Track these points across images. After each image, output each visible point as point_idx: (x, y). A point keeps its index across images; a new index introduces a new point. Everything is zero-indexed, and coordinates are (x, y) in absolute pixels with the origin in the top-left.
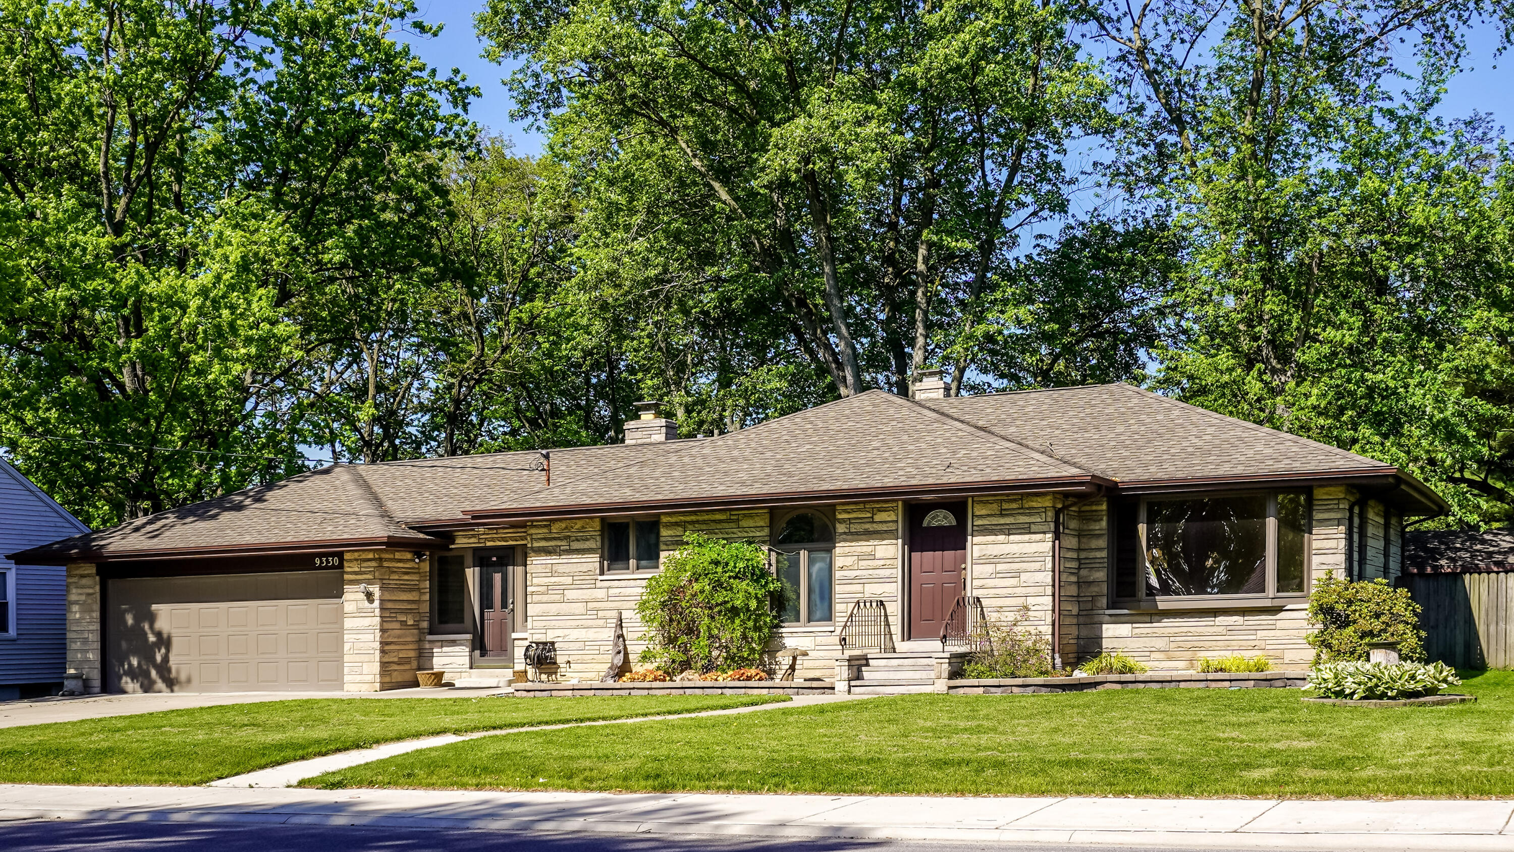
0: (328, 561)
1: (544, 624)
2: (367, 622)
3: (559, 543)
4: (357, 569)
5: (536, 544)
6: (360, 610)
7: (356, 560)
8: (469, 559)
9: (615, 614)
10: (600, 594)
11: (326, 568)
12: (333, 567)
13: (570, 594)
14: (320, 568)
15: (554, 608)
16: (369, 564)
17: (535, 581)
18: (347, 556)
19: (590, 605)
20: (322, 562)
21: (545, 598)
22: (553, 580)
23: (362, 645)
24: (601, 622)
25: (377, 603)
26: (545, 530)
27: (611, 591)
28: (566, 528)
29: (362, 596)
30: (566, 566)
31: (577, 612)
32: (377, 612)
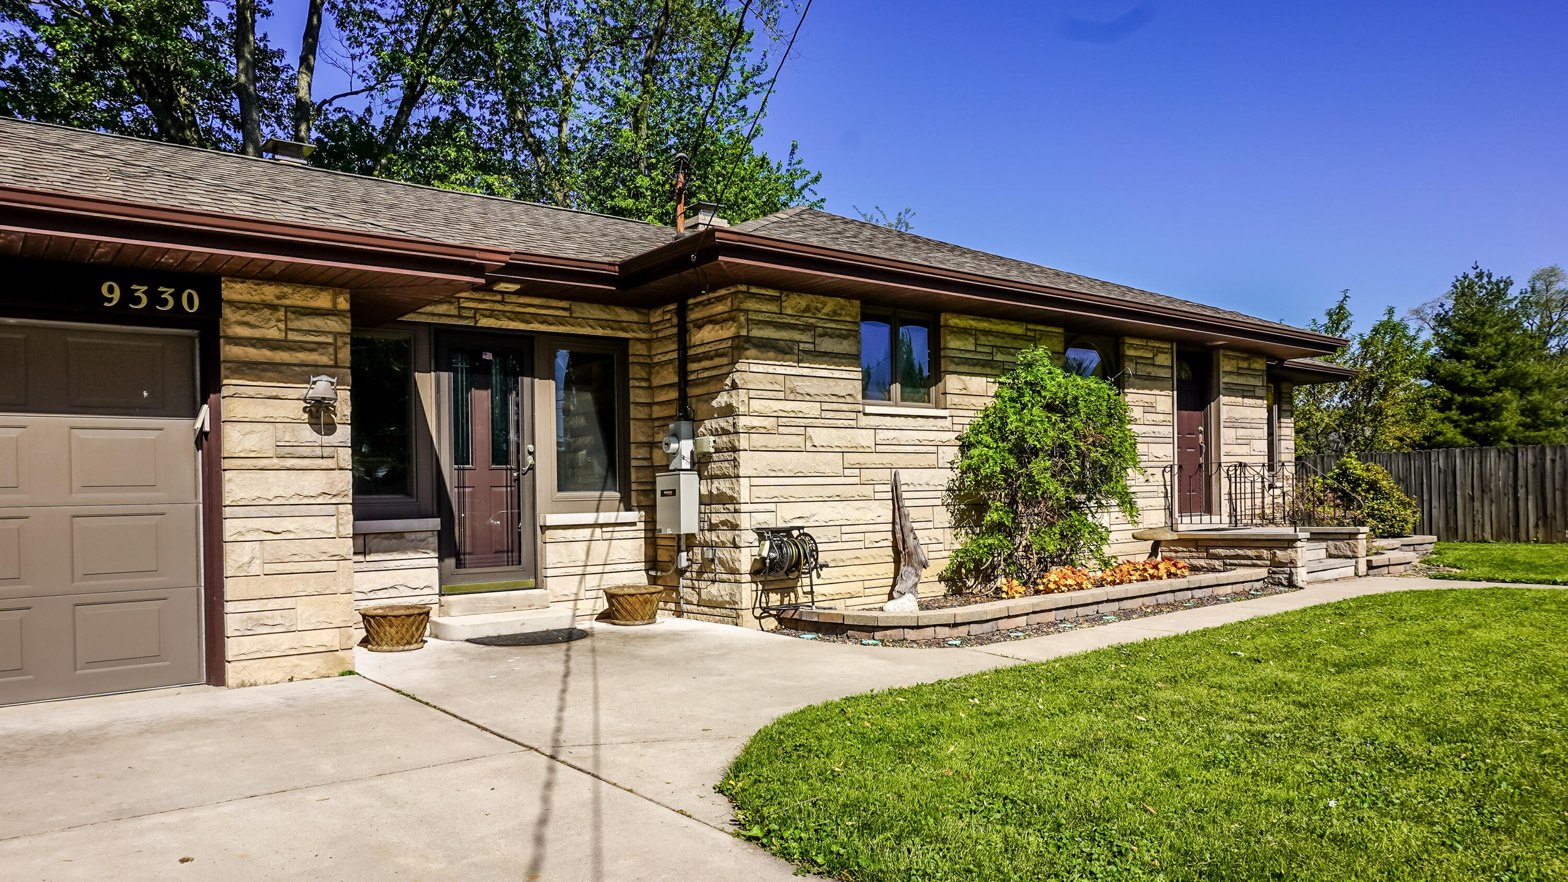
0: (155, 298)
1: (774, 491)
2: (313, 483)
3: (796, 336)
4: (273, 333)
5: (756, 333)
6: (285, 451)
7: (274, 308)
8: (424, 351)
9: (886, 475)
10: (865, 438)
11: (150, 317)
12: (178, 318)
13: (820, 436)
14: (122, 315)
15: (791, 461)
16: (319, 322)
17: (756, 405)
18: (233, 291)
19: (851, 458)
20: (128, 296)
21: (773, 441)
22: (789, 406)
23: (294, 547)
24: (868, 490)
25: (344, 433)
26: (773, 307)
27: (882, 435)
28: (807, 309)
29: (296, 410)
30: (807, 382)
31: (828, 471)
32: (345, 456)
